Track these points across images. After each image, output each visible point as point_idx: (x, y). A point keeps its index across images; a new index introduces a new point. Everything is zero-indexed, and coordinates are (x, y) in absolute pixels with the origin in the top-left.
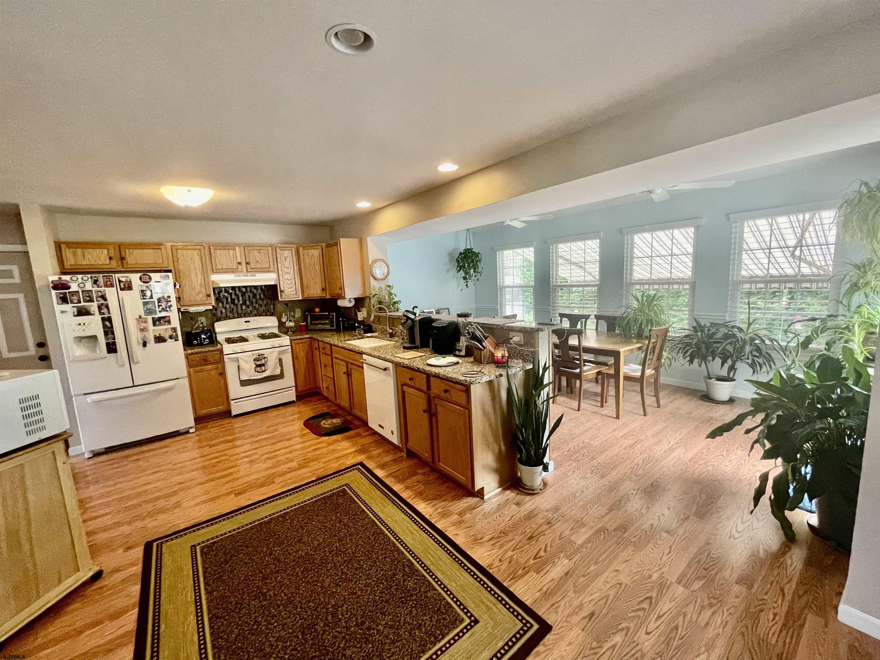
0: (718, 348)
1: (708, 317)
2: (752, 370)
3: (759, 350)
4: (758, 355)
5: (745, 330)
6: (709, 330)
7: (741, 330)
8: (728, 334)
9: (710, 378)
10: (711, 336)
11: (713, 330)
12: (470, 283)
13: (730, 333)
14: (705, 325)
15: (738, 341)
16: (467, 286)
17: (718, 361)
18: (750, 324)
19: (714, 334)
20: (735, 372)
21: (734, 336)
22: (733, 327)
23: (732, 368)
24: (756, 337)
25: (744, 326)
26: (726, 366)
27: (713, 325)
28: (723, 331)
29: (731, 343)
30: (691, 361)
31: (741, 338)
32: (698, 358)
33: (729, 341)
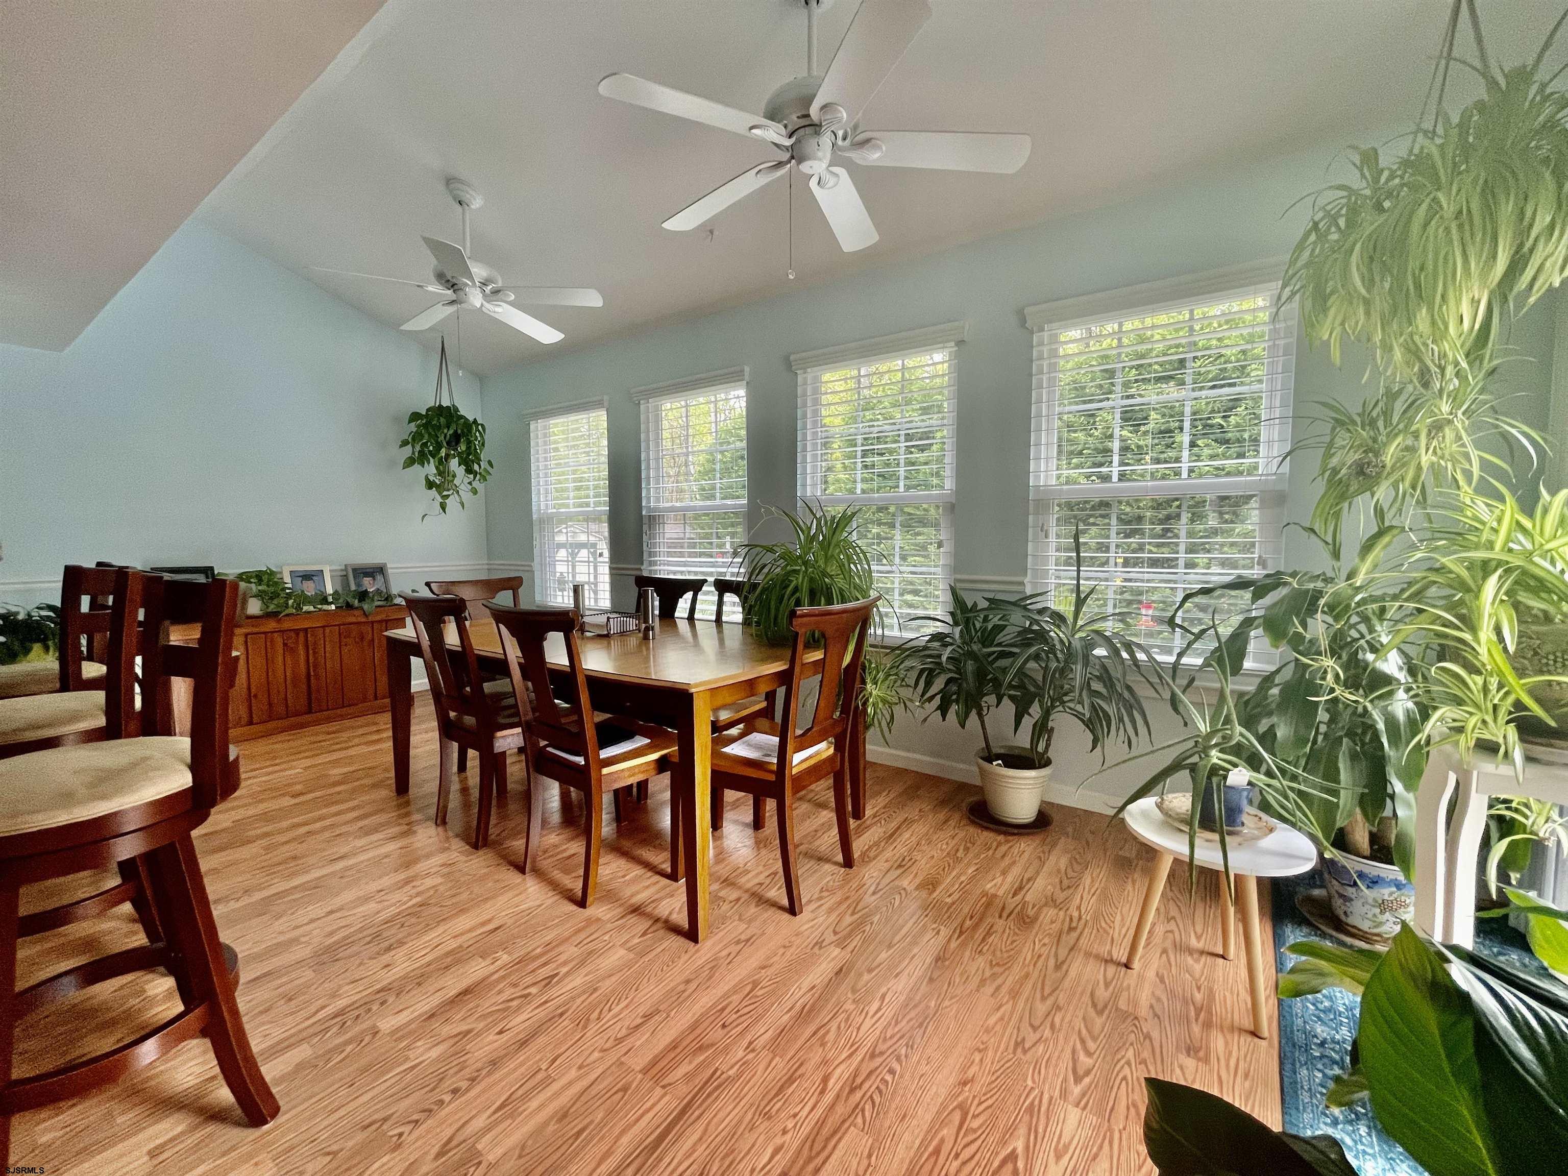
0: (1004, 670)
1: (979, 586)
2: (1091, 737)
3: (1105, 677)
4: (1104, 691)
5: (1070, 618)
6: (986, 619)
7: (1059, 618)
8: (1029, 630)
9: (989, 759)
10: (988, 638)
11: (995, 620)
12: (452, 502)
13: (1036, 627)
14: (975, 604)
15: (1052, 650)
16: (443, 507)
17: (1008, 708)
18: (1080, 603)
19: (999, 629)
20: (1049, 739)
21: (1042, 636)
22: (1041, 612)
23: (1042, 729)
24: (1097, 638)
25: (1066, 608)
26: (1028, 723)
27: (995, 604)
28: (1017, 620)
29: (1036, 657)
30: (943, 709)
31: (1061, 641)
32: (957, 703)
33: (1033, 650)
